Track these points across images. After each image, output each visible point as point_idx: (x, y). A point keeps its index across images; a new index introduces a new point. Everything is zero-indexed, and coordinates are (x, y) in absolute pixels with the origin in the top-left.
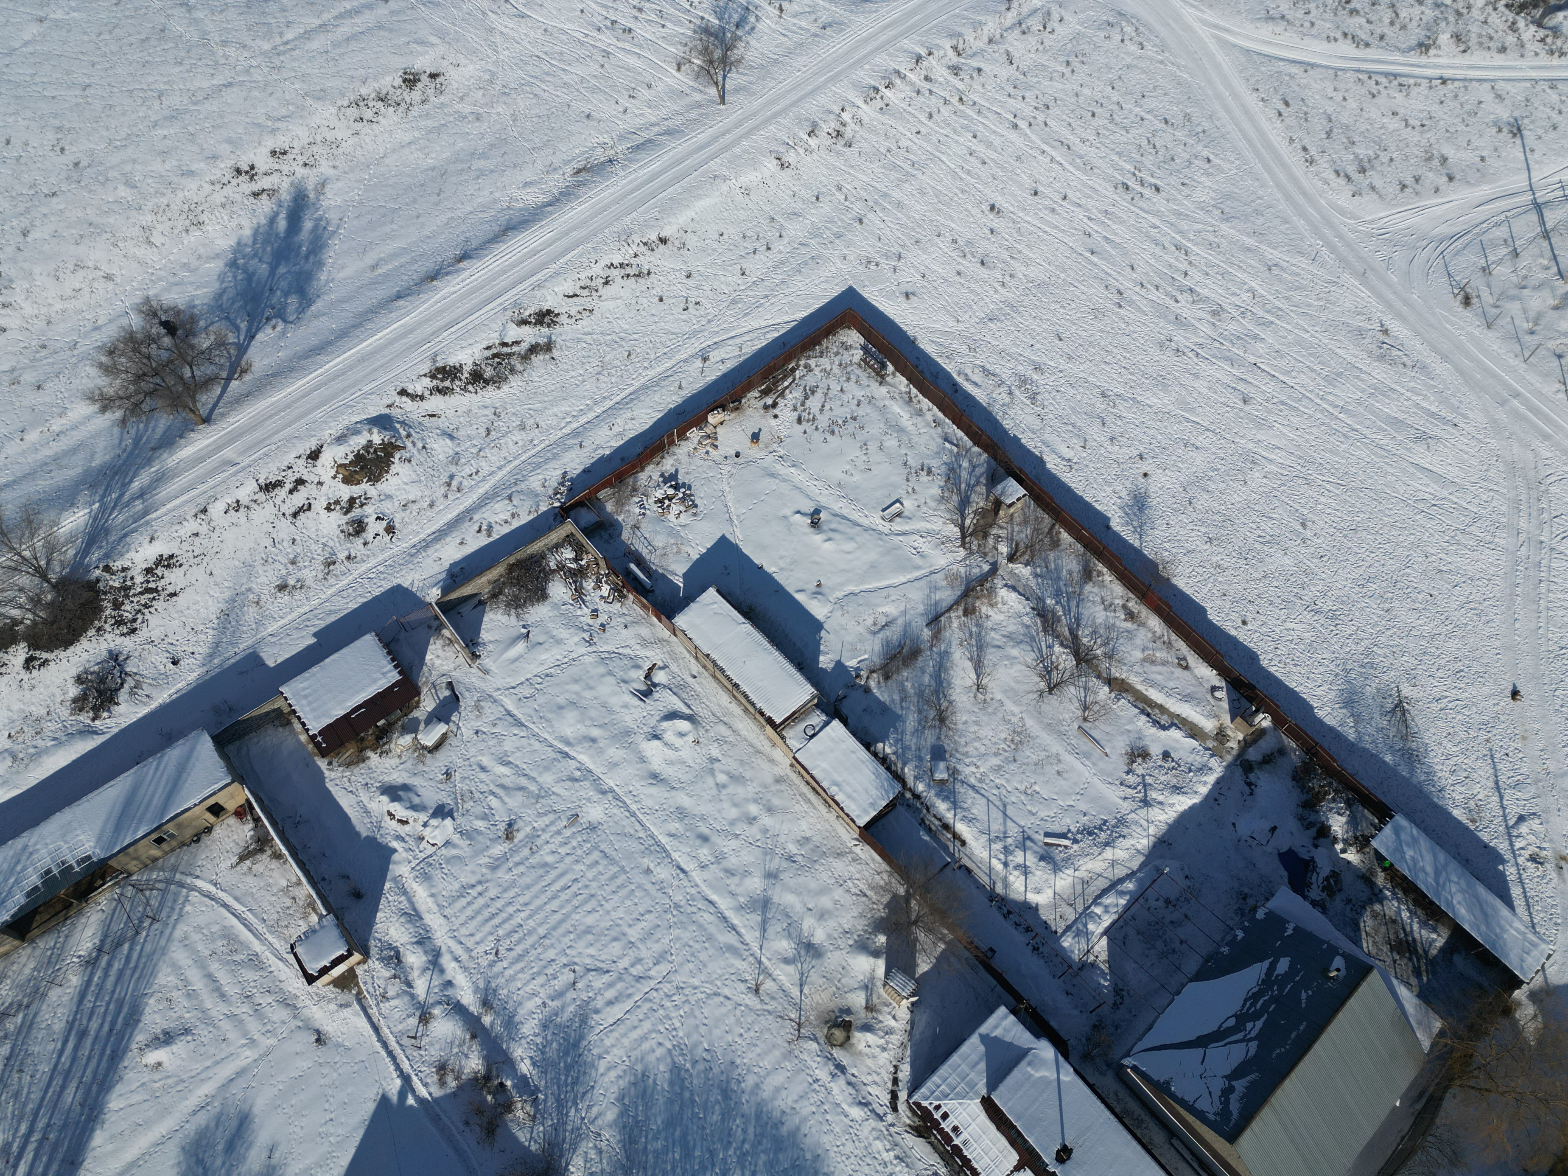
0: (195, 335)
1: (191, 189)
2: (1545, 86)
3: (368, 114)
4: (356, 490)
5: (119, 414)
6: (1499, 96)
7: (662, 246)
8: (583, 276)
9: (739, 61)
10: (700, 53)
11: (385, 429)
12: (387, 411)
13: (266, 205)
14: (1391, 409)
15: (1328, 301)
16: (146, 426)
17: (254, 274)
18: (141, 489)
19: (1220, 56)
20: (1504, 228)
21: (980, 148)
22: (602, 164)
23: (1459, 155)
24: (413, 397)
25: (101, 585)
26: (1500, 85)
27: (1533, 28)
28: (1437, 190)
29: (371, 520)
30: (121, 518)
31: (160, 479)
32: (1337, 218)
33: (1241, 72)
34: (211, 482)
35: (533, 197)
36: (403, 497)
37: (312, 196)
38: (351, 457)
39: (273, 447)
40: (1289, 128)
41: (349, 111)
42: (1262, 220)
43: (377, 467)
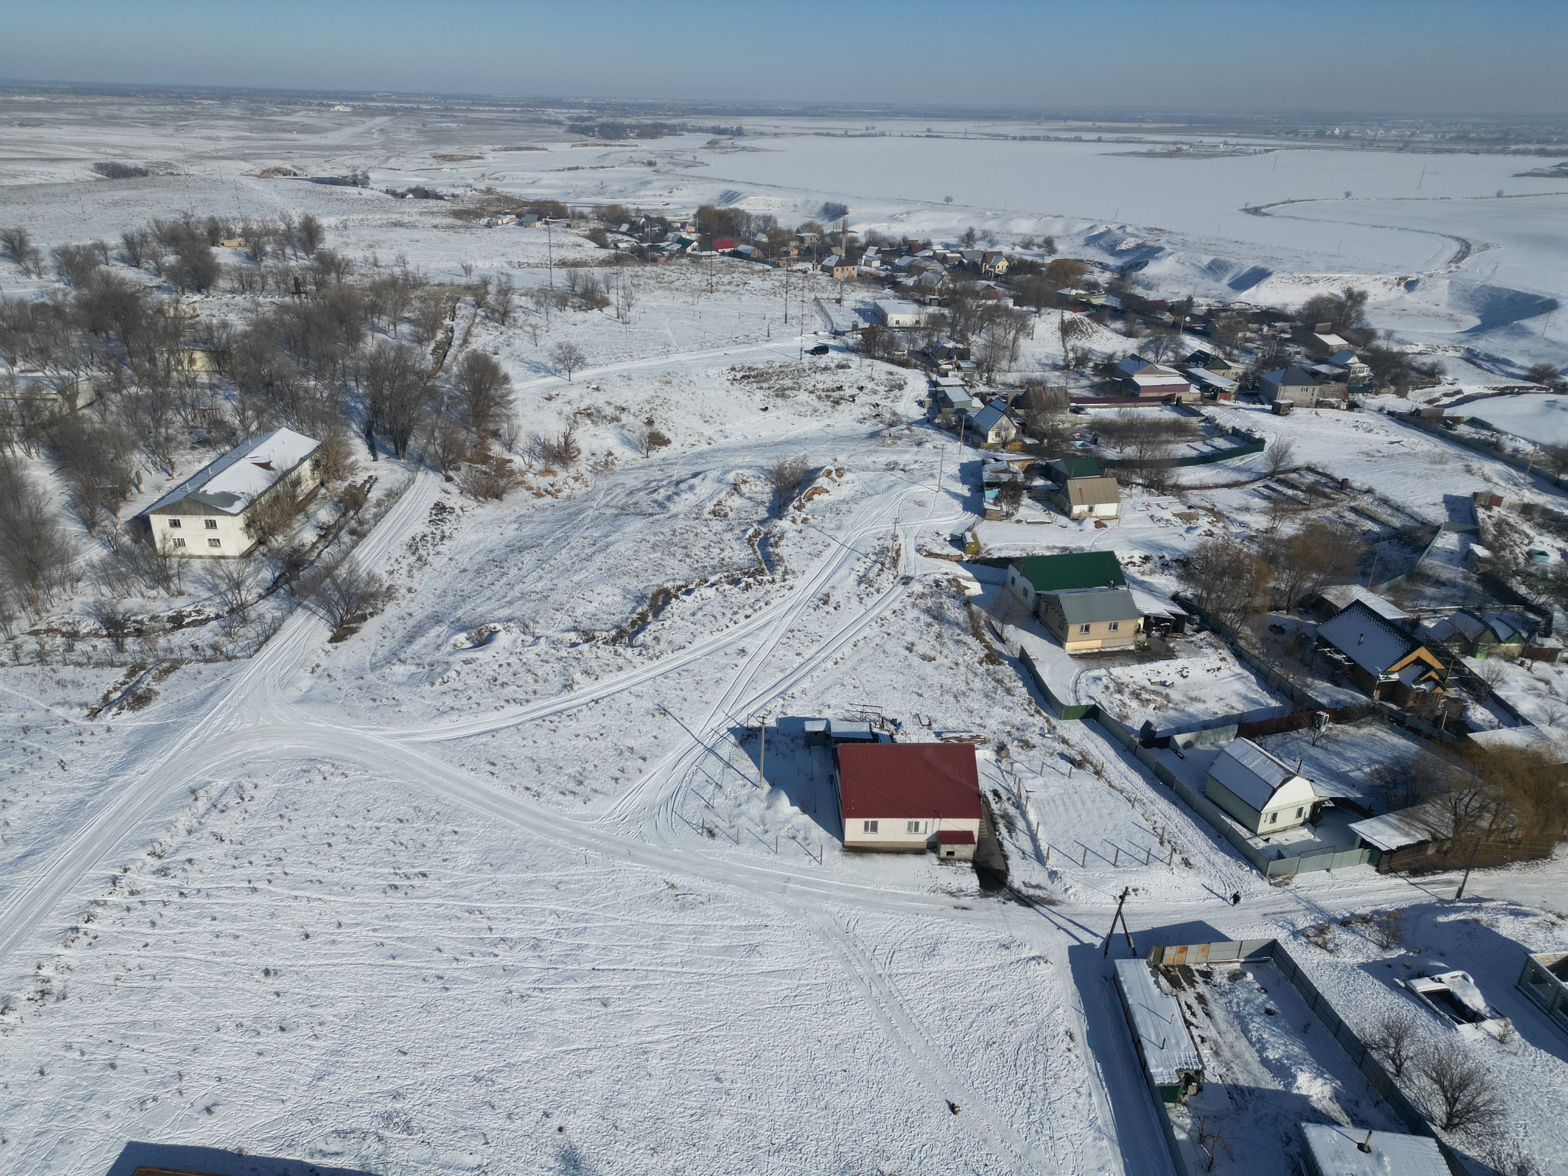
2: (661, 678)
6: (638, 696)
14: (715, 942)
15: (618, 887)
19: (418, 755)
20: (700, 773)
21: (226, 927)
23: (638, 743)
26: (633, 689)
27: (629, 650)
28: (640, 771)
32: (584, 825)
33: (442, 758)
40: (505, 780)
42: (527, 856)
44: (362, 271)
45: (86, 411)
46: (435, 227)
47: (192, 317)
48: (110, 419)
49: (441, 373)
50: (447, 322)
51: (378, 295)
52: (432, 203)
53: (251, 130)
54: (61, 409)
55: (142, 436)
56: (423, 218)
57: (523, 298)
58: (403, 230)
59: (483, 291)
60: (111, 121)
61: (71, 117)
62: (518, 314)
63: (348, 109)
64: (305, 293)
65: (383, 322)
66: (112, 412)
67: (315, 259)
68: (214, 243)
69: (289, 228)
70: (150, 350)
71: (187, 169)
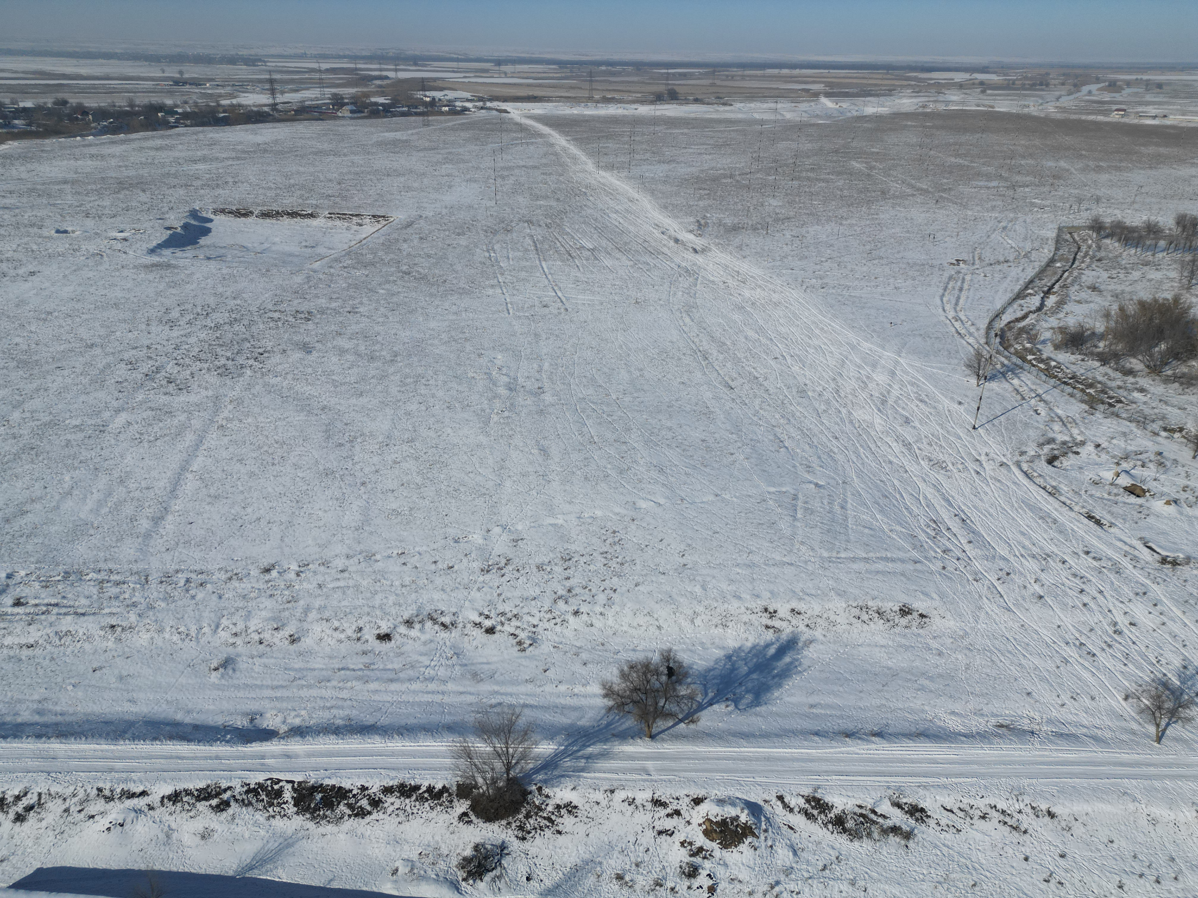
0: (680, 684)
1: (734, 606)
3: (865, 617)
4: (708, 844)
5: (611, 703)
7: (1047, 819)
8: (965, 800)
9: (1189, 720)
10: (1152, 697)
11: (753, 815)
12: (762, 803)
13: (770, 636)
16: (619, 719)
17: (737, 669)
18: (591, 754)
22: (1024, 731)
24: (786, 806)
25: (530, 796)
29: (704, 873)
30: (569, 764)
31: (604, 755)
34: (628, 776)
35: (954, 724)
36: (735, 872)
37: (800, 644)
38: (719, 819)
39: (677, 779)
41: (854, 610)
43: (731, 838)
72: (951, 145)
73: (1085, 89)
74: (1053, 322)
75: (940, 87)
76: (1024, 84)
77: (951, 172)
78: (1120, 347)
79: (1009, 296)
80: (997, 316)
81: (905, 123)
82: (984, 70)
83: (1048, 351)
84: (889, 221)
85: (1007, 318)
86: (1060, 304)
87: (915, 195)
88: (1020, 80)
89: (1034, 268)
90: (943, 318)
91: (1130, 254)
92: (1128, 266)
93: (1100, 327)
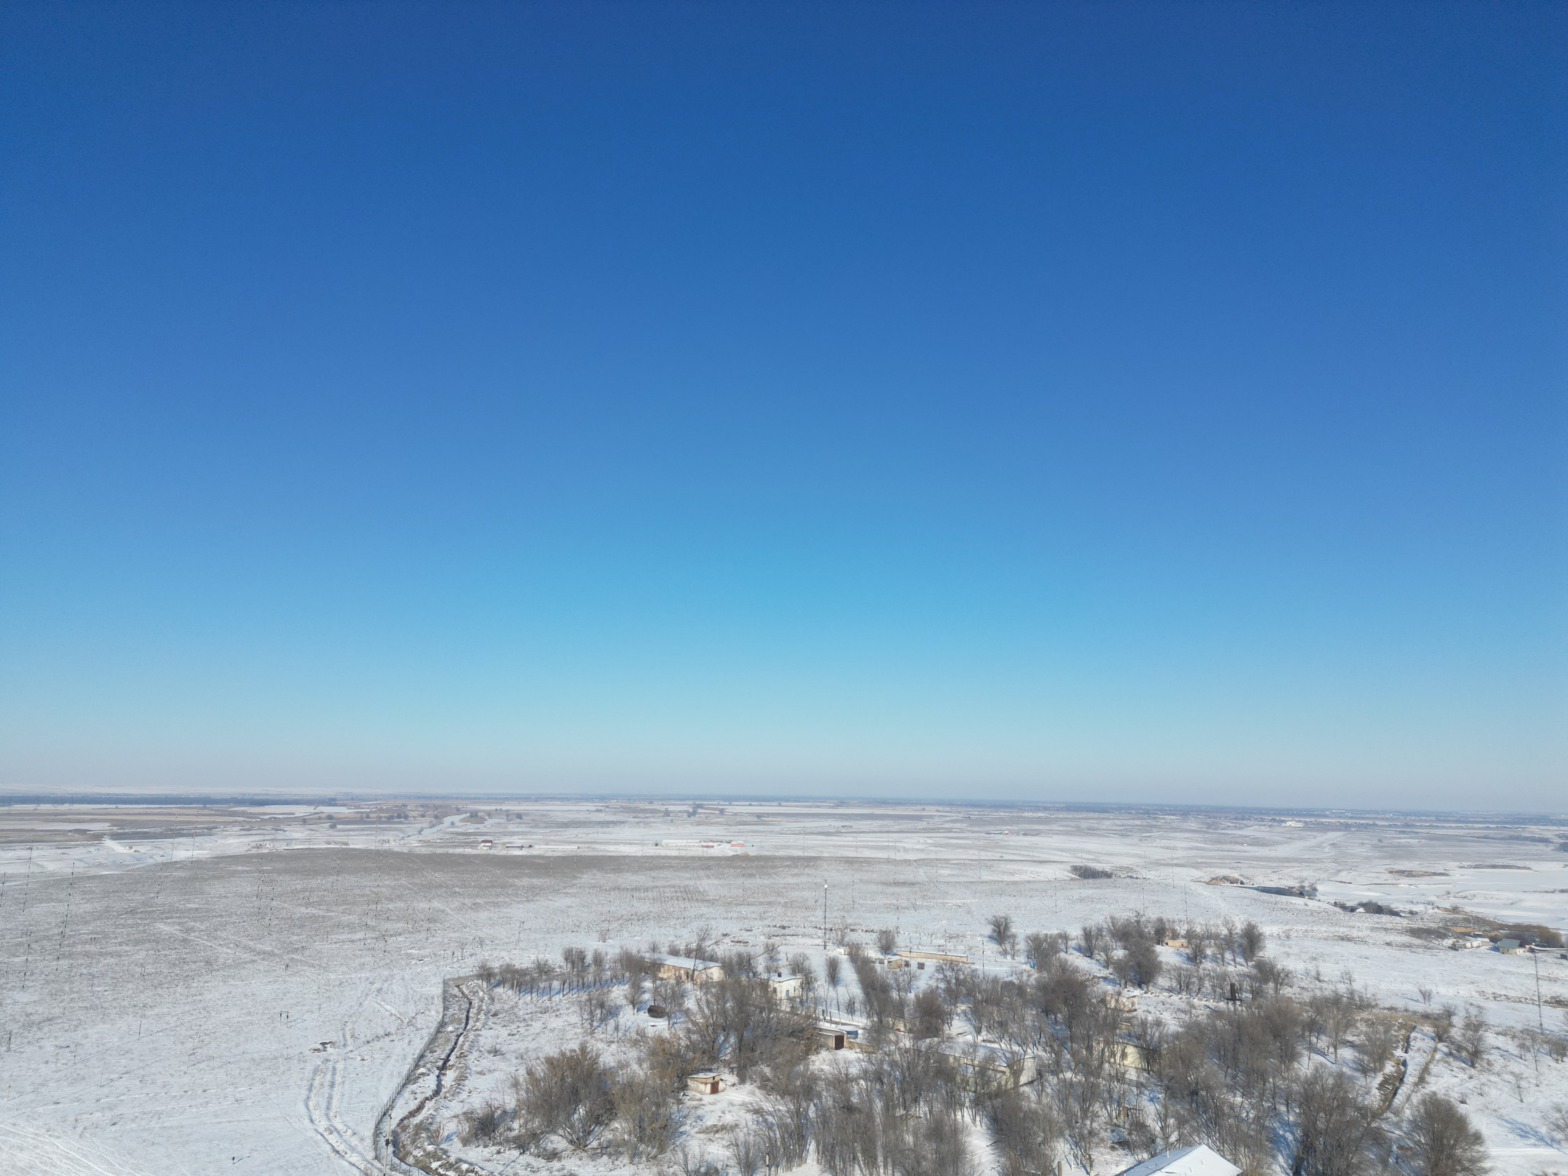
44: (1302, 984)
45: (1026, 1089)
46: (1388, 944)
47: (1130, 1011)
48: (1045, 1101)
49: (1388, 1114)
50: (1399, 1053)
51: (1319, 1012)
52: (1385, 919)
53: (1205, 841)
54: (1007, 1082)
55: (1070, 1125)
56: (1374, 934)
57: (1501, 1038)
58: (1350, 944)
59: (1446, 1022)
60: (1091, 832)
61: (1061, 829)
62: (1494, 1056)
63: (1300, 825)
64: (1241, 1000)
65: (1323, 1042)
66: (1047, 1094)
67: (1255, 967)
68: (1159, 942)
69: (1231, 933)
70: (1089, 1037)
71: (1144, 873)
72: (298, 892)
73: (447, 820)
74: (456, 1107)
75: (277, 823)
76: (381, 817)
77: (302, 926)
78: (537, 1123)
79: (398, 1080)
80: (385, 1114)
81: (234, 868)
82: (331, 802)
83: (456, 1149)
84: (220, 1002)
85: (398, 1114)
86: (461, 1079)
87: (254, 961)
88: (375, 812)
89: (422, 1039)
90: (311, 1133)
91: (526, 1002)
92: (526, 1017)
93: (510, 1101)
